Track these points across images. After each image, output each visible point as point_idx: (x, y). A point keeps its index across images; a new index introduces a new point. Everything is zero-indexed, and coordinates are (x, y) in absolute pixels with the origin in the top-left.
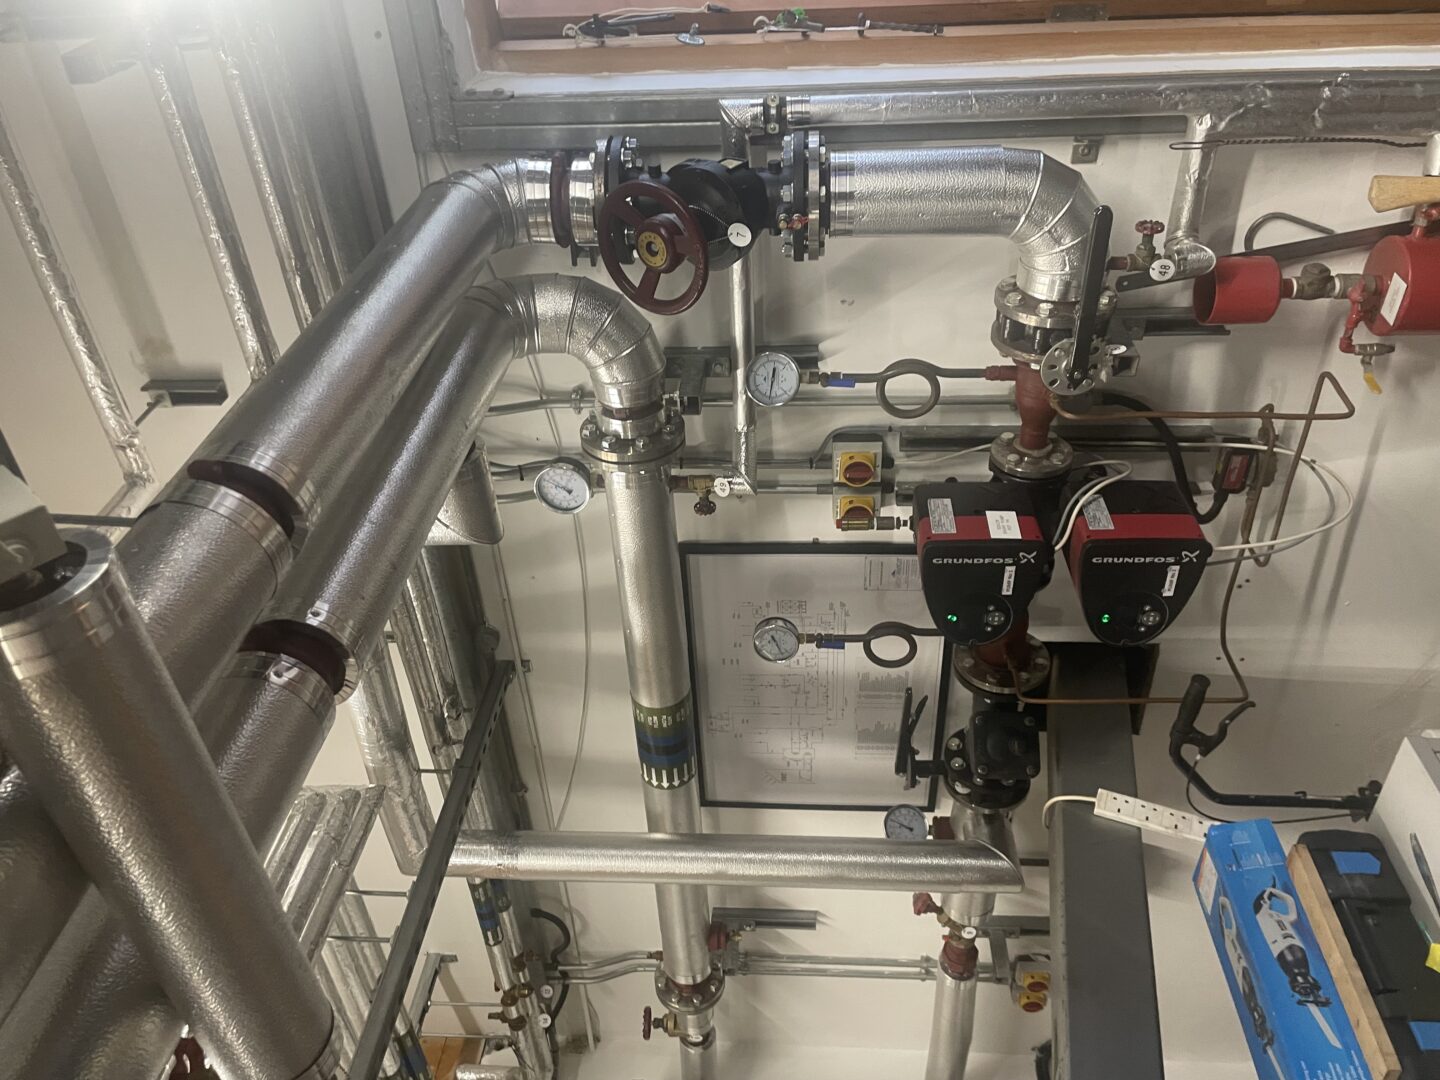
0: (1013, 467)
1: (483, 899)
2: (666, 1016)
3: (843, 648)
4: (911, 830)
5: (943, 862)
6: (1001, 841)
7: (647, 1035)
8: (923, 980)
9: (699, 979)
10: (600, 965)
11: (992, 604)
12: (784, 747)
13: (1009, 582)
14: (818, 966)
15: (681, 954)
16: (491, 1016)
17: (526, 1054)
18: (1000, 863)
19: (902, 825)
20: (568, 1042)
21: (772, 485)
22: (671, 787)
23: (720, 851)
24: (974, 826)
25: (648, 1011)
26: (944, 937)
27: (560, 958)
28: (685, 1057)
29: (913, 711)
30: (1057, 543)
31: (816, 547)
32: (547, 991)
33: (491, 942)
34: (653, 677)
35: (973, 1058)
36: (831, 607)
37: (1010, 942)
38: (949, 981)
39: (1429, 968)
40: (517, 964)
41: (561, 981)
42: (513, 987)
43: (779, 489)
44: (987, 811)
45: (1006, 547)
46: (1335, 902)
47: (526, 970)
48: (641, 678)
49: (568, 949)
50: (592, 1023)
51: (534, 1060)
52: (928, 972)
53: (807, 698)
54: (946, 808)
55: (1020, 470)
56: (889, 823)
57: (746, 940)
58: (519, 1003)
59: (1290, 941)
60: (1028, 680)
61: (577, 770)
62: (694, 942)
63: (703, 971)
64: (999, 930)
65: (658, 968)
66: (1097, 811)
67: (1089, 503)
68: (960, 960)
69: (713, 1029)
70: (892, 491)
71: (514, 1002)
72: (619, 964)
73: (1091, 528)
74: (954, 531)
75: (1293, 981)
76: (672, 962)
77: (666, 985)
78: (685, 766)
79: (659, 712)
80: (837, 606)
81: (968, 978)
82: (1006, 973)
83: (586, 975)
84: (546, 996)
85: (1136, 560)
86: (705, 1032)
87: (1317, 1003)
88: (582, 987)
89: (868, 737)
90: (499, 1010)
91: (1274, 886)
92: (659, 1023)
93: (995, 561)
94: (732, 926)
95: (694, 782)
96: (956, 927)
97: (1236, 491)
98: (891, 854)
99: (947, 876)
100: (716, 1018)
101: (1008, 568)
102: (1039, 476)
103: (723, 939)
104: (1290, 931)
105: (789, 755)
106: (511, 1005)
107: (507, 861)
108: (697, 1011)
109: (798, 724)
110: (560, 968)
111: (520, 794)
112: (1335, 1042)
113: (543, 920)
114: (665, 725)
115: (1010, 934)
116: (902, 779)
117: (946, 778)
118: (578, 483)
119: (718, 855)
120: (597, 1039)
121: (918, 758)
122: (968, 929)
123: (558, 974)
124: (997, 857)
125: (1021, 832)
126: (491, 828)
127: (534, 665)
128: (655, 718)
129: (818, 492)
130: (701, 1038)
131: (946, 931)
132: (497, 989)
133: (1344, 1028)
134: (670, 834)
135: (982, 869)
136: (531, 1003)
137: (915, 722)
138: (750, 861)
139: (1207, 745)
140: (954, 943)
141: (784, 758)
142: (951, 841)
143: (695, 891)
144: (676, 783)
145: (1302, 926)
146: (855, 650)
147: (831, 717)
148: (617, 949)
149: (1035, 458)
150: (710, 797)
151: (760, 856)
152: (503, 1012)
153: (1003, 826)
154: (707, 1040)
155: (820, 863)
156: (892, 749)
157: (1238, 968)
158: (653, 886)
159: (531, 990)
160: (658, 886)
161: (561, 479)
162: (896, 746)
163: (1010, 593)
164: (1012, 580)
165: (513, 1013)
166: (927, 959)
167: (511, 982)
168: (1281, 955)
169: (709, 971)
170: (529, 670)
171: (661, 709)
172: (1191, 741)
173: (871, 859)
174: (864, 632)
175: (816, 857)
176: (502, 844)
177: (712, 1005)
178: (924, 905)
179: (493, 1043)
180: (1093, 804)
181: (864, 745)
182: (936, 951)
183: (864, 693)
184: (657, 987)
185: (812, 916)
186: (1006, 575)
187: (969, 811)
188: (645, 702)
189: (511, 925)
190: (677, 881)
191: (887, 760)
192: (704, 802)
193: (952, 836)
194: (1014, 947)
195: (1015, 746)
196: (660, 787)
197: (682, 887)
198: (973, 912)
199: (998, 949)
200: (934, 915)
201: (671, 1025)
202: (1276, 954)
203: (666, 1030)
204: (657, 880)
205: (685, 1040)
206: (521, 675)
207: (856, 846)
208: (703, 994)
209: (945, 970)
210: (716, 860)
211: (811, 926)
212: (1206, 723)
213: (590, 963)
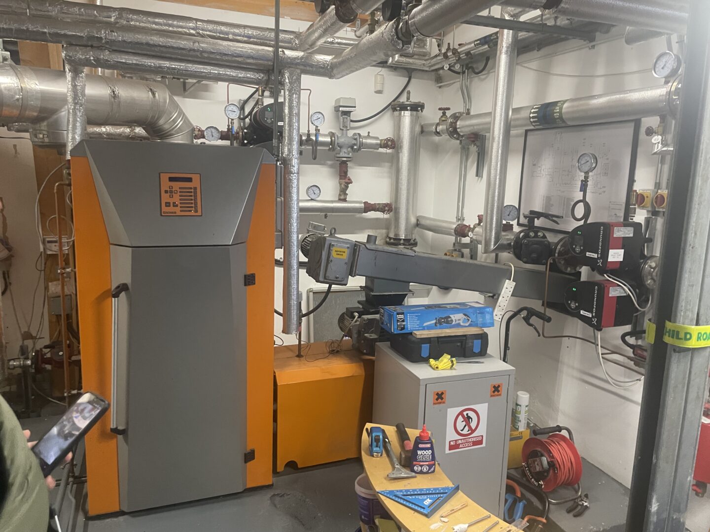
0: (649, 264)
1: (492, 38)
2: (447, 116)
3: (580, 191)
4: (509, 215)
5: (494, 225)
6: (501, 248)
7: (440, 109)
8: (456, 218)
9: (458, 130)
10: (467, 87)
11: (583, 248)
12: (547, 165)
13: (591, 255)
14: (463, 177)
15: (468, 122)
16: (449, 44)
17: (435, 60)
18: (492, 246)
19: (511, 211)
20: (439, 75)
21: (663, 161)
22: (530, 118)
23: (503, 139)
24: (507, 239)
25: (448, 109)
26: (470, 225)
27: (470, 70)
28: (432, 125)
29: (554, 219)
30: (607, 275)
31: (631, 181)
32: (457, 67)
33: (476, 43)
34: (575, 109)
35: (430, 233)
36: (604, 187)
37: (468, 250)
38: (454, 226)
39: (443, 354)
40: (468, 53)
41: (461, 72)
42: (459, 53)
43: (660, 165)
44: (512, 244)
45: (605, 255)
46: (465, 336)
47: (466, 57)
48: (576, 103)
49: (473, 74)
50: (446, 85)
51: (433, 63)
52: (459, 220)
53: (566, 176)
54: (516, 229)
55: (646, 266)
56: (512, 207)
57: (473, 149)
58: (453, 56)
59: (454, 321)
60: (560, 263)
61: (545, 74)
62: (472, 128)
63: (462, 132)
64: (473, 246)
65: (463, 113)
66: (507, 281)
67: (624, 289)
68: (461, 231)
69: (442, 136)
70: (653, 215)
71: (454, 54)
72: (467, 96)
73: (611, 288)
74: (615, 236)
75: (443, 318)
76: (465, 119)
77: (457, 117)
78: (538, 124)
79: (560, 112)
80: (604, 189)
81: (455, 234)
82: (457, 248)
83: (463, 81)
84: (456, 66)
85: (595, 302)
86: (441, 133)
87: (436, 323)
88: (459, 80)
89: (548, 200)
90: (451, 47)
91: (471, 321)
92: (444, 114)
93: (600, 250)
94: (478, 143)
95: (532, 127)
96: (472, 230)
97: (633, 352)
98: (498, 207)
99: (488, 226)
100: (445, 137)
101: (596, 255)
102: (642, 274)
103: (472, 139)
104: (457, 322)
105: (543, 167)
106: (452, 53)
107: (504, 50)
108: (447, 129)
109: (555, 172)
110: (466, 71)
111: (536, 48)
112: (425, 324)
113: (485, 62)
114: (555, 115)
115: (471, 250)
116: (527, 213)
117: (527, 230)
118: (667, 71)
119: (501, 138)
120: (440, 87)
121: (536, 219)
122: (472, 234)
123: (464, 69)
124: (495, 245)
125: (505, 255)
126: (519, 38)
127: (593, 51)
128: (558, 110)
129: (656, 183)
130: (438, 131)
131: (472, 226)
132: (459, 45)
133: (429, 328)
134: (511, 118)
135: (490, 239)
136: (453, 60)
137: (549, 219)
138: (498, 152)
139: (527, 319)
140: (467, 229)
141: (542, 165)
142: (502, 229)
143: (489, 128)
144: (532, 120)
145: (458, 325)
146: (579, 196)
147: (557, 185)
148: (472, 94)
149: (652, 274)
150: (529, 133)
151: (500, 155)
152: (450, 49)
153: (507, 249)
154: (437, 133)
155: (496, 179)
156: (543, 210)
157: (448, 306)
158: (491, 111)
159: (458, 60)
160: (490, 113)
161: (669, 64)
162: (544, 212)
163: (587, 255)
164: (592, 256)
165: (450, 54)
166: (463, 220)
167: (461, 52)
168: (450, 317)
169: (461, 134)
170: (590, 49)
171: (562, 113)
172: (528, 314)
173: (496, 198)
174: (587, 200)
175: (498, 177)
176: (512, 47)
177: (449, 135)
178: (480, 218)
179: (440, 42)
180: (510, 280)
181: (545, 199)
182: (466, 223)
183: (566, 199)
184: (456, 113)
185: (481, 175)
186: (594, 254)
187: (513, 237)
188: (565, 105)
189: (483, 49)
190: (492, 122)
191: (538, 208)
192: (527, 131)
193: (504, 230)
194: (466, 251)
195: (534, 255)
196: (531, 113)
197: (490, 123)
198: (477, 236)
199: (465, 246)
200: (478, 222)
201: (443, 119)
202: (451, 316)
203: (442, 117)
204: (493, 113)
205: (438, 124)
206: (587, 45)
207: (502, 193)
208: (453, 132)
209: (458, 225)
210: (499, 138)
211: (477, 175)
212: (534, 320)
213: (468, 83)
